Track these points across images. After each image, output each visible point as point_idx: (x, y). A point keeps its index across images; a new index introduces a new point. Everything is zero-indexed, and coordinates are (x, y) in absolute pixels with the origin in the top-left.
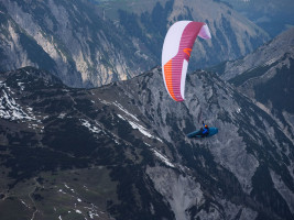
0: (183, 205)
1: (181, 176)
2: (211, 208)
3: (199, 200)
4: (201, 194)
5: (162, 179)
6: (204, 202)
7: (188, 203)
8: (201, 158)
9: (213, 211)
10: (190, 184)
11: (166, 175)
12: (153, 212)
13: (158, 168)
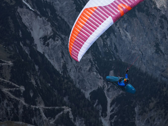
0: (39, 35)
1: (38, 17)
2: (56, 38)
3: (49, 33)
4: (50, 29)
5: (26, 17)
6: (52, 34)
7: (42, 34)
8: (48, 10)
9: (58, 40)
10: (44, 23)
11: (29, 15)
12: (21, 36)
13: (25, 9)
